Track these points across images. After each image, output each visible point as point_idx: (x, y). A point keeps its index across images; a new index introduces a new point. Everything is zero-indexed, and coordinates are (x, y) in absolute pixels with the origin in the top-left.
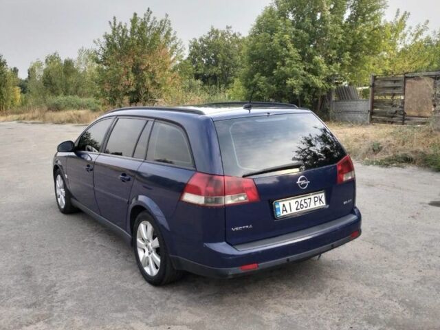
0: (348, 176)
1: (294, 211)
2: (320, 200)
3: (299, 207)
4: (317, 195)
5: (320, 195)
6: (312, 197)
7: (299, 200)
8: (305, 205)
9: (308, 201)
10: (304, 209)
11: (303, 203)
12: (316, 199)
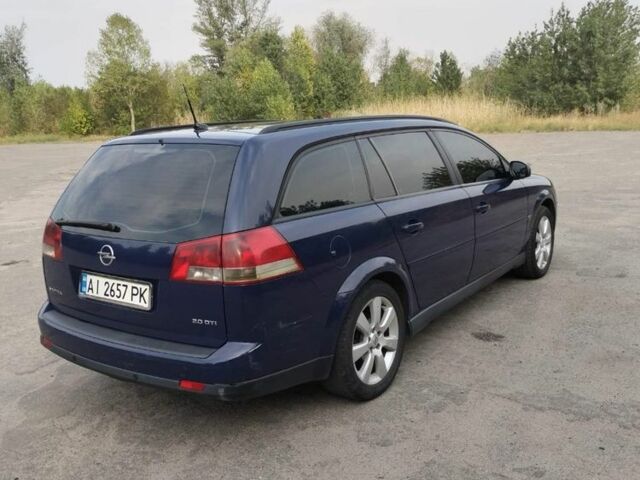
0: (212, 274)
1: (101, 295)
2: (142, 295)
3: (108, 293)
4: (139, 286)
5: (144, 287)
6: (130, 285)
7: (111, 281)
8: (117, 293)
9: (122, 289)
10: (115, 298)
11: (115, 288)
12: (135, 291)
